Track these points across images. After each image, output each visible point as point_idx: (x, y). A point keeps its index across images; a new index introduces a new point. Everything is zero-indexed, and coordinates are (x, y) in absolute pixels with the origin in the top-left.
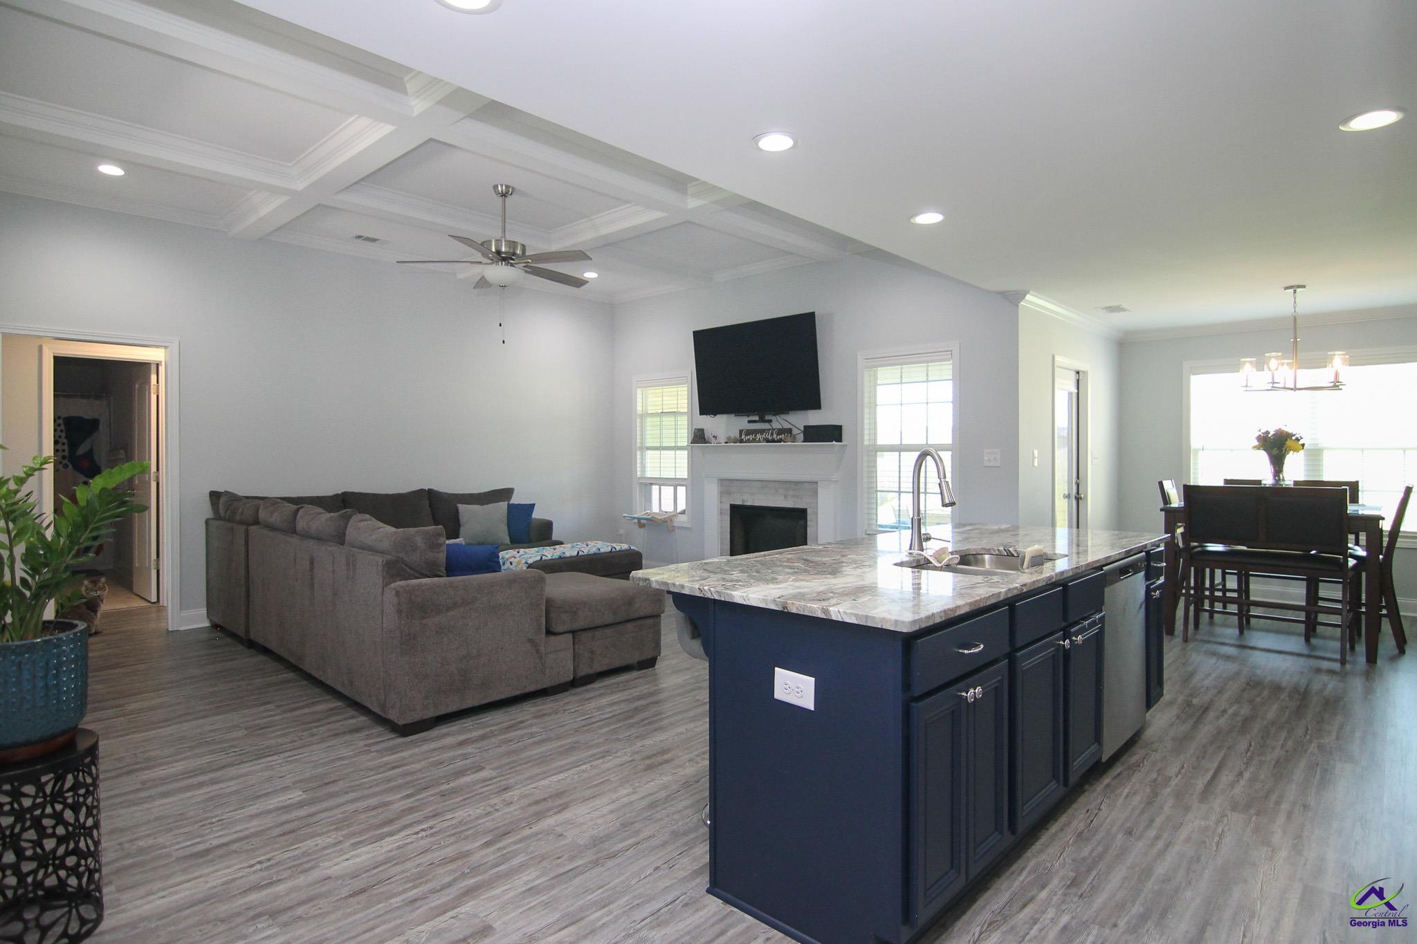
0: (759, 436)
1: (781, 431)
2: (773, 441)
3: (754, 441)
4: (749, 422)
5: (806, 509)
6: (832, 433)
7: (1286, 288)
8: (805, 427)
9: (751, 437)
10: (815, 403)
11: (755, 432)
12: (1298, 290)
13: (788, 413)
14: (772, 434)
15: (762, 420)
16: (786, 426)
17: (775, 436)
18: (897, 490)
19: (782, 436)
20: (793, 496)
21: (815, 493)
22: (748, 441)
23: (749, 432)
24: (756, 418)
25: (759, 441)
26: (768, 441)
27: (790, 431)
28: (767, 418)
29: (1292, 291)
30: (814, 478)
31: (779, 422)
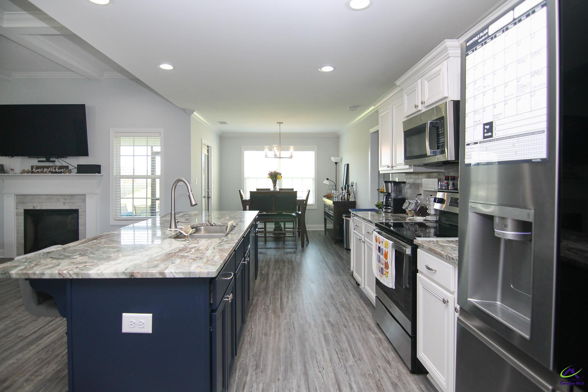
0: (45, 170)
1: (61, 167)
2: (56, 172)
3: (42, 172)
4: (39, 161)
5: (78, 210)
6: (95, 169)
7: (277, 123)
8: (78, 165)
9: (40, 170)
10: (85, 153)
11: (44, 167)
12: (281, 124)
13: (67, 157)
14: (55, 169)
15: (48, 160)
16: (65, 164)
17: (57, 170)
18: (132, 197)
19: (62, 170)
20: (69, 203)
21: (84, 201)
22: (38, 172)
23: (38, 167)
24: (44, 159)
25: (46, 173)
26: (52, 172)
27: (67, 167)
28: (52, 159)
29: (279, 124)
30: (83, 193)
31: (59, 162)
